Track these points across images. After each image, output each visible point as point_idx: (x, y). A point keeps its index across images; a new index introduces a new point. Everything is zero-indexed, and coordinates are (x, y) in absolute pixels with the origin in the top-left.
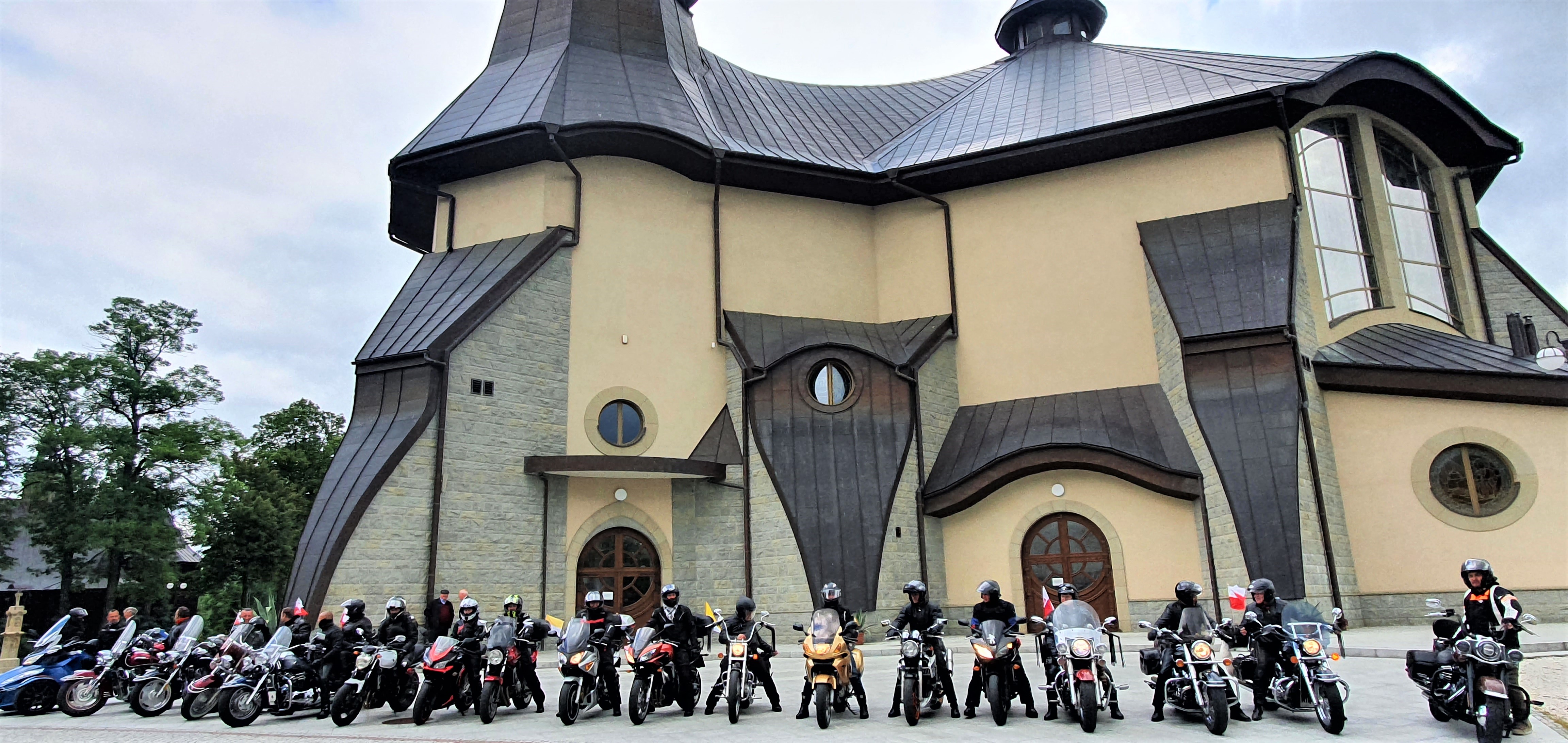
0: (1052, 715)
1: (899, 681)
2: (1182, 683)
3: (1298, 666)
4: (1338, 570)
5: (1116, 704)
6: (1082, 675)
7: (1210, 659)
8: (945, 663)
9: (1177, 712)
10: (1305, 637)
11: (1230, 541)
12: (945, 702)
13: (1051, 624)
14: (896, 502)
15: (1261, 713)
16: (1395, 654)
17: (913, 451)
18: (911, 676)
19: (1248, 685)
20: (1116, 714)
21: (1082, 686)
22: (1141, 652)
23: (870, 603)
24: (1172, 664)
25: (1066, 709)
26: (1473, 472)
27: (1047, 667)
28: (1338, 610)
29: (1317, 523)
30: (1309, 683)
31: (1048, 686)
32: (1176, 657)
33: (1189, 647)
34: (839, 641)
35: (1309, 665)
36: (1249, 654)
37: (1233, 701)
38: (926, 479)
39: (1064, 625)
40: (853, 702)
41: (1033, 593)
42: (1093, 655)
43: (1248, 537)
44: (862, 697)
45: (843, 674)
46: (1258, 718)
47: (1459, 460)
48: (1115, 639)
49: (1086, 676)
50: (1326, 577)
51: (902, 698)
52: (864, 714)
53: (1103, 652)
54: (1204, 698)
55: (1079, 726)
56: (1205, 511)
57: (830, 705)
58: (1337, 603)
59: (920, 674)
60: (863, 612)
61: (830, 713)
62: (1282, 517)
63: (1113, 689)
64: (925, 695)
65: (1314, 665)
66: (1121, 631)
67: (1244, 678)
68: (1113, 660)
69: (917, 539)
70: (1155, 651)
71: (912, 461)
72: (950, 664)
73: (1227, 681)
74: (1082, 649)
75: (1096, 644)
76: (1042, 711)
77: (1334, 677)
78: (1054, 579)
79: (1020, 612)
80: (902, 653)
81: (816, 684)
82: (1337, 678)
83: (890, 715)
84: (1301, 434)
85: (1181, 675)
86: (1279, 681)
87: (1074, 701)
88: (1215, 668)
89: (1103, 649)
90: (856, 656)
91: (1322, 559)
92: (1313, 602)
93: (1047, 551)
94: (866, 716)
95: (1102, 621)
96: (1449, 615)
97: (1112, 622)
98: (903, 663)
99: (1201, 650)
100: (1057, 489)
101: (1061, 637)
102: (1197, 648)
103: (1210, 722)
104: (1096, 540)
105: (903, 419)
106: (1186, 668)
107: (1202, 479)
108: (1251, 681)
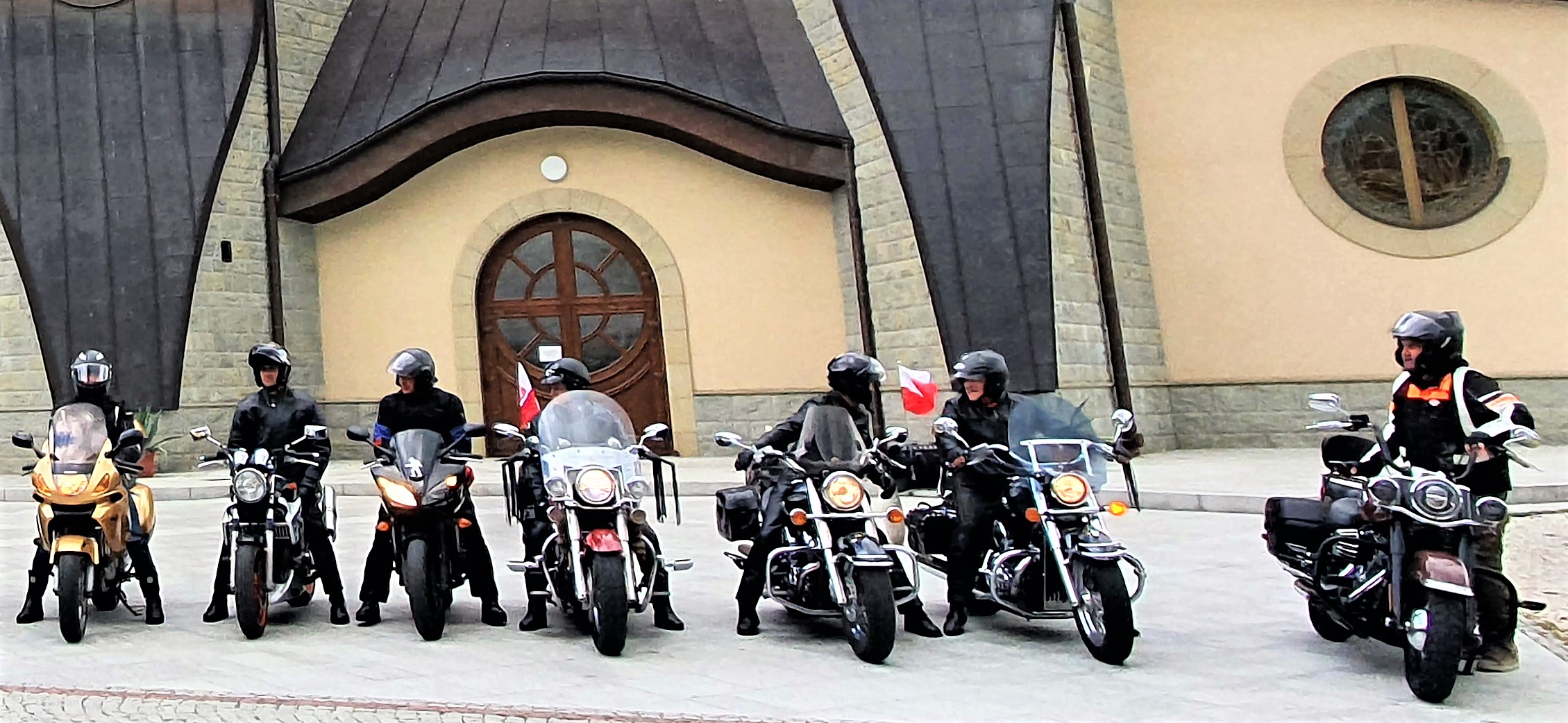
0: (535, 620)
1: (226, 550)
2: (802, 558)
3: (1041, 525)
4: (1126, 333)
5: (666, 598)
6: (598, 542)
7: (860, 509)
8: (321, 515)
9: (791, 618)
10: (1056, 468)
11: (905, 274)
12: (319, 593)
13: (534, 439)
14: (222, 191)
15: (962, 621)
16: (1238, 505)
17: (257, 88)
18: (251, 539)
19: (936, 564)
20: (666, 619)
21: (596, 562)
22: (720, 495)
23: (168, 396)
24: (783, 519)
25: (565, 607)
26: (1413, 136)
27: (527, 525)
28: (1124, 415)
29: (1085, 238)
30: (1062, 562)
31: (528, 564)
32: (791, 506)
33: (818, 485)
34: (106, 468)
35: (1062, 525)
36: (940, 501)
37: (907, 593)
38: (284, 143)
39: (561, 441)
40: (132, 589)
41: (499, 375)
42: (619, 502)
43: (945, 265)
44: (150, 580)
45: (113, 535)
46: (957, 631)
47: (1385, 111)
48: (666, 469)
49: (605, 542)
50: (1100, 349)
51: (232, 584)
52: (154, 614)
53: (641, 495)
54: (846, 590)
55: (590, 642)
56: (856, 213)
57: (87, 595)
58: (1122, 399)
59: (269, 535)
60: (154, 411)
61: (86, 613)
62: (1013, 226)
63: (660, 569)
64: (279, 579)
65: (1074, 525)
66: (677, 454)
67: (928, 551)
68: (661, 512)
69: (263, 266)
70: (749, 494)
71: (255, 105)
72: (329, 516)
73: (892, 554)
74: (597, 490)
75: (627, 477)
76: (516, 612)
77: (1114, 549)
78: (542, 349)
79: (474, 416)
80: (232, 492)
81: (58, 555)
82: (1119, 552)
83: (207, 618)
84: (1059, 57)
85: (800, 541)
86: (1000, 558)
87: (581, 592)
88: (870, 529)
89: (638, 489)
90: (141, 501)
91: (1094, 312)
92: (1074, 398)
93: (529, 292)
94: (160, 620)
95: (639, 432)
96: (1356, 427)
97: (659, 434)
98: (236, 515)
99: (843, 491)
100: (553, 167)
101: (555, 464)
102: (835, 487)
103: (857, 637)
104: (630, 270)
105: (238, 23)
106: (810, 527)
107: (852, 147)
108: (943, 558)
